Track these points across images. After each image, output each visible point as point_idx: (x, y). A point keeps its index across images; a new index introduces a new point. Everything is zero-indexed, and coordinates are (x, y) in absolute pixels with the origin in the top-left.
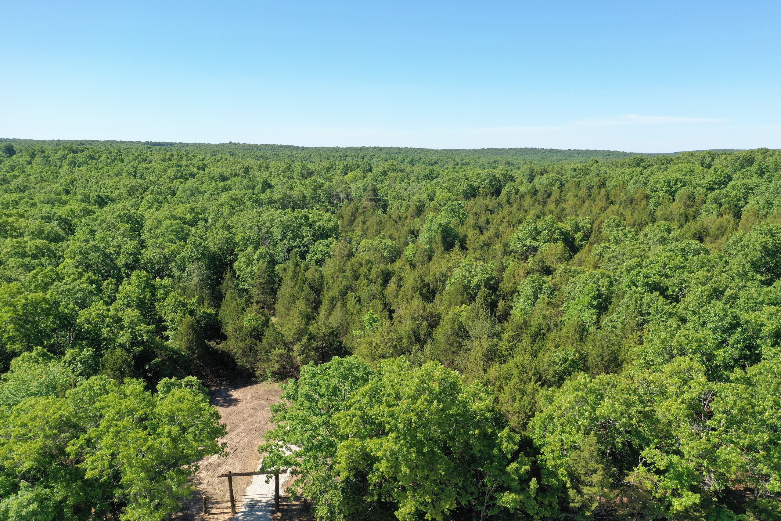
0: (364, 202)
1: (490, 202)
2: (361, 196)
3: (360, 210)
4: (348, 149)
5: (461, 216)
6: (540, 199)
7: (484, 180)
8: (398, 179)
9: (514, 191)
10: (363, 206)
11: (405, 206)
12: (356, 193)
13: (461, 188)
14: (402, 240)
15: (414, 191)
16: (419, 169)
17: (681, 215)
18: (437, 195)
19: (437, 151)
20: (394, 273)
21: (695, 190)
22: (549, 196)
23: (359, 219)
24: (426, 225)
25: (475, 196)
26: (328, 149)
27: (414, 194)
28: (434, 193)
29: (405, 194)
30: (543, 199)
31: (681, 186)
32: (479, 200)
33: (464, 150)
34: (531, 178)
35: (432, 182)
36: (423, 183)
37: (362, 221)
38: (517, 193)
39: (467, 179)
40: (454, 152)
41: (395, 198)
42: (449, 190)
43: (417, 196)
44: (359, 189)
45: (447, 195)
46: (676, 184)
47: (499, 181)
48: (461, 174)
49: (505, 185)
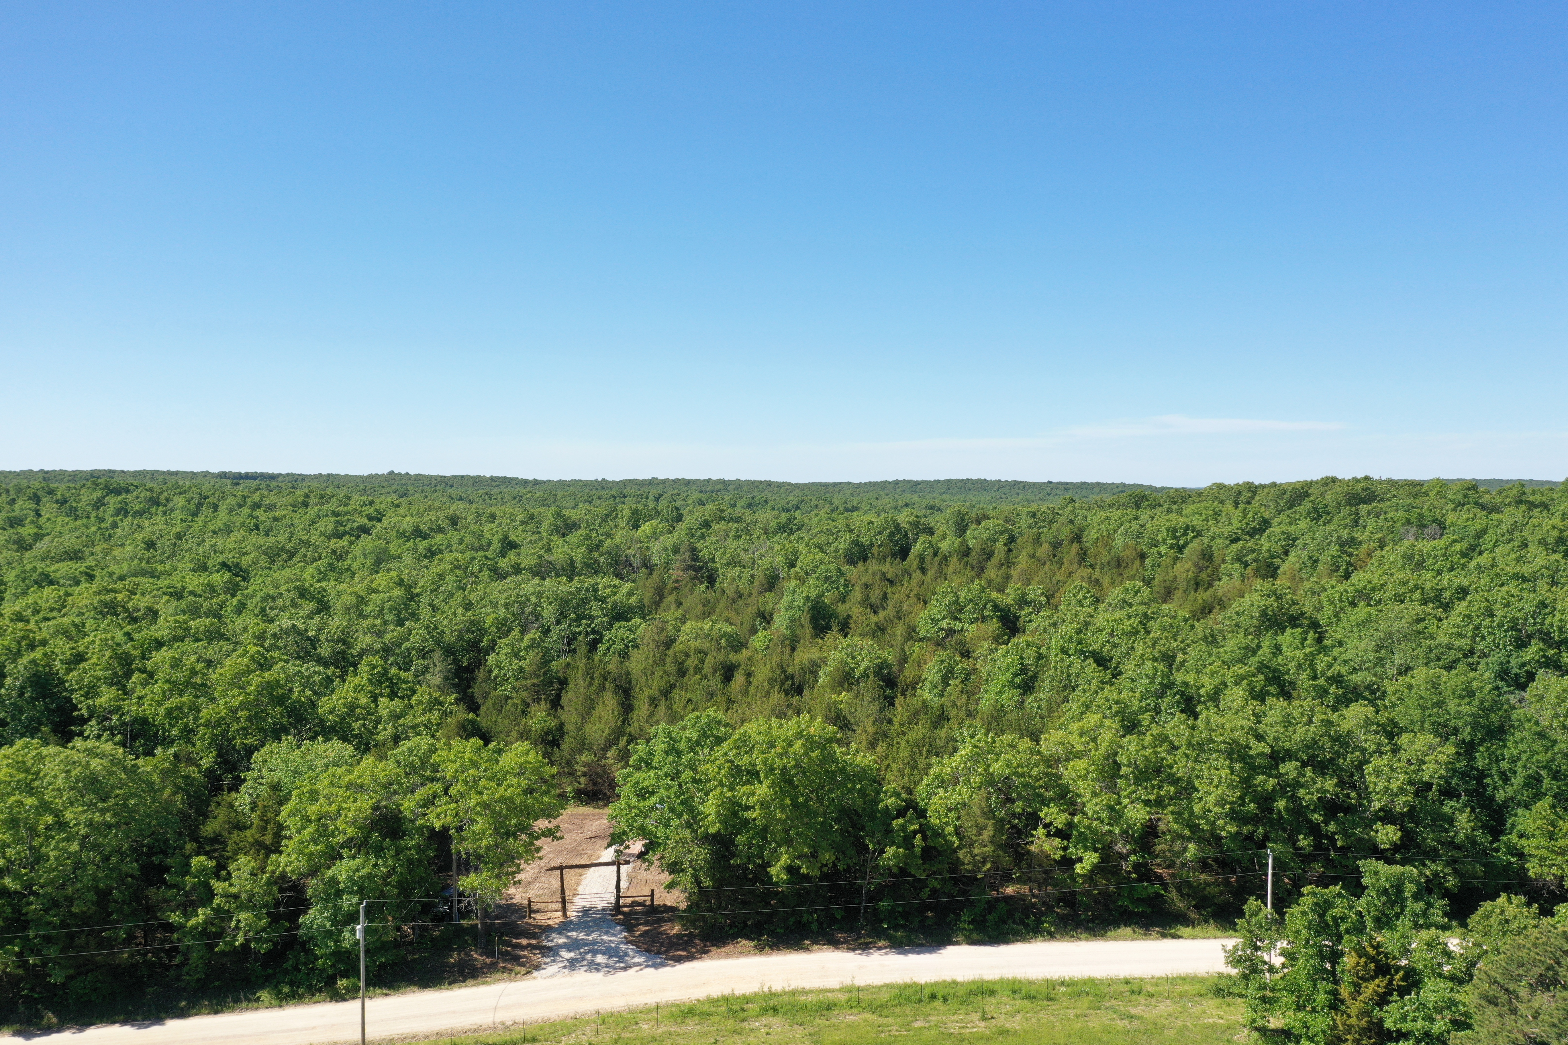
0: (676, 572)
1: (890, 568)
2: (668, 563)
3: (670, 585)
4: (626, 483)
5: (841, 589)
6: (974, 562)
7: (880, 533)
8: (733, 533)
9: (931, 551)
10: (673, 578)
11: (746, 576)
12: (660, 557)
13: (842, 546)
14: (747, 626)
15: (762, 552)
16: (765, 516)
17: (1189, 581)
18: (801, 557)
19: (797, 485)
20: (739, 665)
21: (1212, 544)
22: (990, 556)
23: (670, 599)
24: (786, 600)
25: (865, 560)
26: (585, 484)
27: (762, 557)
28: (796, 554)
29: (746, 557)
30: (980, 562)
31: (1194, 537)
32: (873, 566)
33: (849, 483)
34: (961, 528)
35: (792, 537)
36: (776, 539)
37: (676, 601)
38: (935, 554)
39: (851, 531)
40: (830, 489)
41: (728, 564)
42: (821, 548)
43: (766, 561)
44: (666, 549)
45: (817, 557)
46: (1185, 534)
47: (906, 534)
48: (841, 523)
49: (916, 541)
